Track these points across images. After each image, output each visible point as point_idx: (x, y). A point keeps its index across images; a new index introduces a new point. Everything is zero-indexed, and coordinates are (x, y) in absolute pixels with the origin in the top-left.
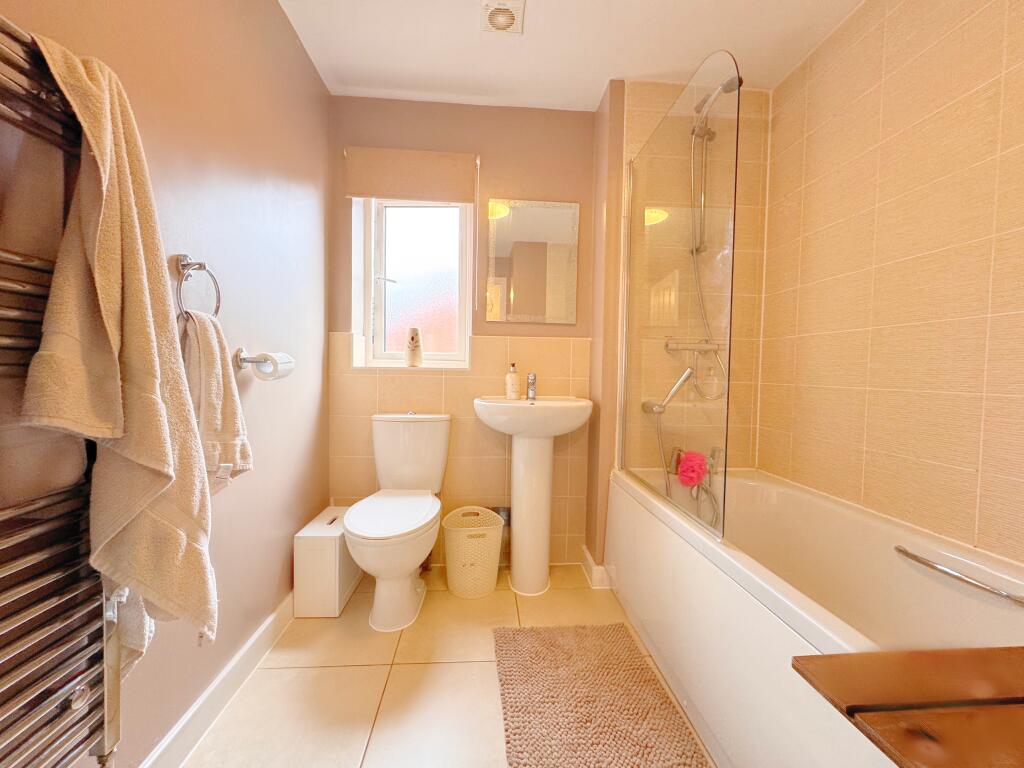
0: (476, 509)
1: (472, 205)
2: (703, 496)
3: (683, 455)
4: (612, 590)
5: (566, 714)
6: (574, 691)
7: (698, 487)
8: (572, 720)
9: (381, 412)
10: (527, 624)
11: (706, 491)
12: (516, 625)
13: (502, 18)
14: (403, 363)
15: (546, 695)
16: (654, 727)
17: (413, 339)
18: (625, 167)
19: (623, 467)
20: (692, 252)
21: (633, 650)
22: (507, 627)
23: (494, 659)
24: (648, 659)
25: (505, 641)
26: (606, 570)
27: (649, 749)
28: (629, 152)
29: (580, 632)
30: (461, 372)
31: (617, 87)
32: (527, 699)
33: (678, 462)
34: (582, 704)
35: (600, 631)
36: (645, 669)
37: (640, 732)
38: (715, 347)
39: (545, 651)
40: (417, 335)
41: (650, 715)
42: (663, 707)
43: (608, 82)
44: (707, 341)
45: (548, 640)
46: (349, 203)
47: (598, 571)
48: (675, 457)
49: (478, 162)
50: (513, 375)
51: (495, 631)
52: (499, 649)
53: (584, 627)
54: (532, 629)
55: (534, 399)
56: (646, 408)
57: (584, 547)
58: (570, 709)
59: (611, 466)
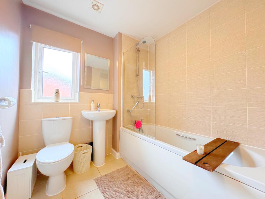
0: (81, 145)
1: (79, 54)
2: (140, 130)
3: (136, 122)
4: (121, 158)
5: (123, 193)
6: (123, 186)
7: (139, 129)
8: (125, 194)
9: (44, 118)
10: (103, 174)
11: (141, 129)
12: (100, 176)
13: (96, 7)
14: (53, 101)
15: (116, 191)
16: (143, 187)
17: (57, 92)
18: (122, 54)
19: (123, 126)
20: (136, 76)
21: (131, 171)
22: (98, 177)
23: (97, 187)
24: (135, 172)
25: (98, 182)
26: (120, 153)
27: (144, 192)
28: (123, 50)
29: (118, 171)
30: (76, 103)
31: (120, 34)
32: (112, 194)
33: (135, 123)
34: (125, 189)
35: (122, 169)
36: (136, 175)
37: (140, 189)
38: (141, 97)
39: (111, 180)
40: (58, 91)
41: (141, 185)
42: (143, 181)
43: (118, 32)
44: (139, 96)
45: (111, 176)
46: (32, 43)
47: (118, 154)
48: (134, 122)
49: (82, 42)
50: (93, 104)
51: (95, 180)
52: (98, 185)
53: (119, 170)
54: (105, 175)
55: (99, 110)
56: (128, 111)
57: (112, 149)
58: (123, 192)
59: (120, 126)
